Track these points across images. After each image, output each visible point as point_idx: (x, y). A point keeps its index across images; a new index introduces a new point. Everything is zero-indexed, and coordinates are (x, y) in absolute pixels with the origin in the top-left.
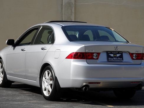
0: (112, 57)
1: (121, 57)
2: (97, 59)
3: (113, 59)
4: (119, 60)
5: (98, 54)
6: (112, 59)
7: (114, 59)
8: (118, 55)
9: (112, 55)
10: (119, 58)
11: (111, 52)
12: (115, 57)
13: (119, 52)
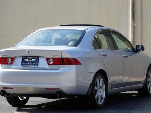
0: (27, 62)
1: (37, 62)
2: (11, 64)
5: (13, 59)
6: (26, 64)
7: (29, 64)
8: (33, 60)
9: (27, 60)
10: (34, 63)
11: (26, 57)
12: (30, 62)
13: (34, 57)
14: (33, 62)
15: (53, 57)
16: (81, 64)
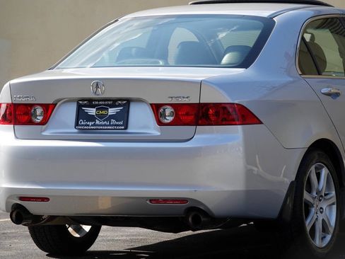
0: (92, 118)
1: (124, 117)
2: (43, 123)
3: (94, 125)
4: (113, 125)
5: (48, 109)
6: (91, 123)
7: (97, 122)
8: (112, 111)
9: (92, 111)
10: (113, 121)
11: (90, 102)
12: (101, 117)
13: (114, 102)
14: (112, 117)
15: (174, 101)
16: (260, 123)
